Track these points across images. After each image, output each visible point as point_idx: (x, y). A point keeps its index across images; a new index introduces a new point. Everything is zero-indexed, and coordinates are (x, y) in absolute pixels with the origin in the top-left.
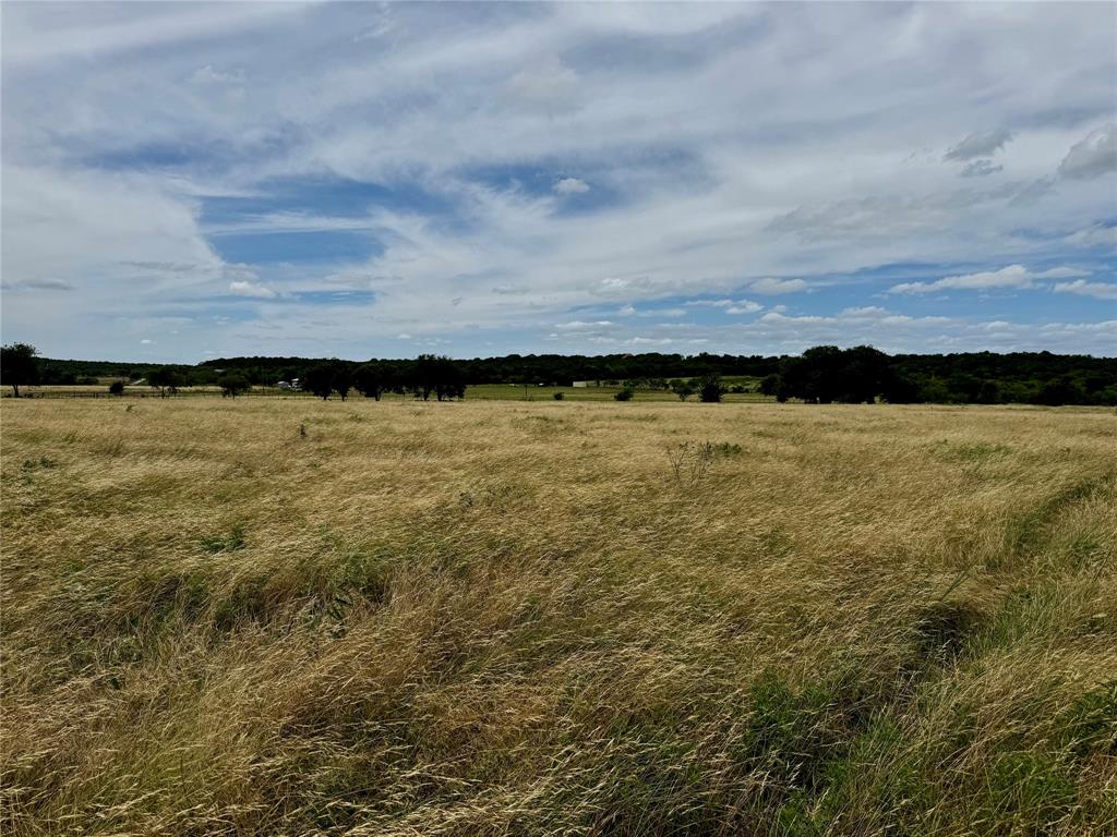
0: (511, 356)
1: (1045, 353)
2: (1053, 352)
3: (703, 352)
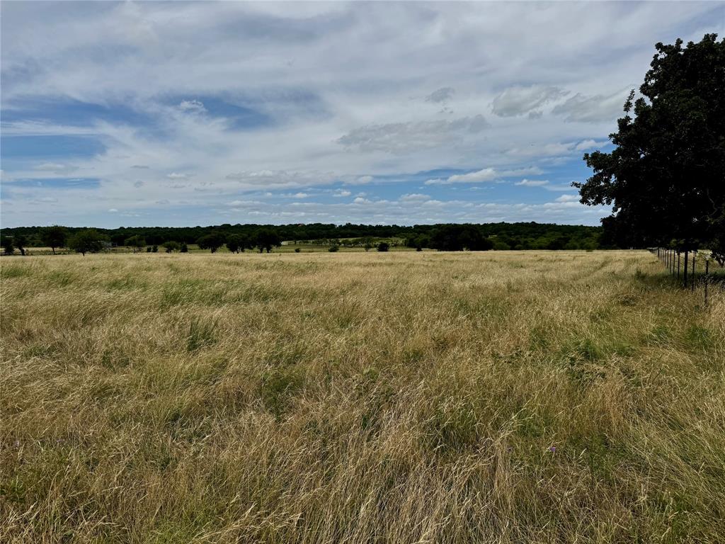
0: (224, 225)
1: (533, 222)
2: (537, 222)
3: (348, 222)
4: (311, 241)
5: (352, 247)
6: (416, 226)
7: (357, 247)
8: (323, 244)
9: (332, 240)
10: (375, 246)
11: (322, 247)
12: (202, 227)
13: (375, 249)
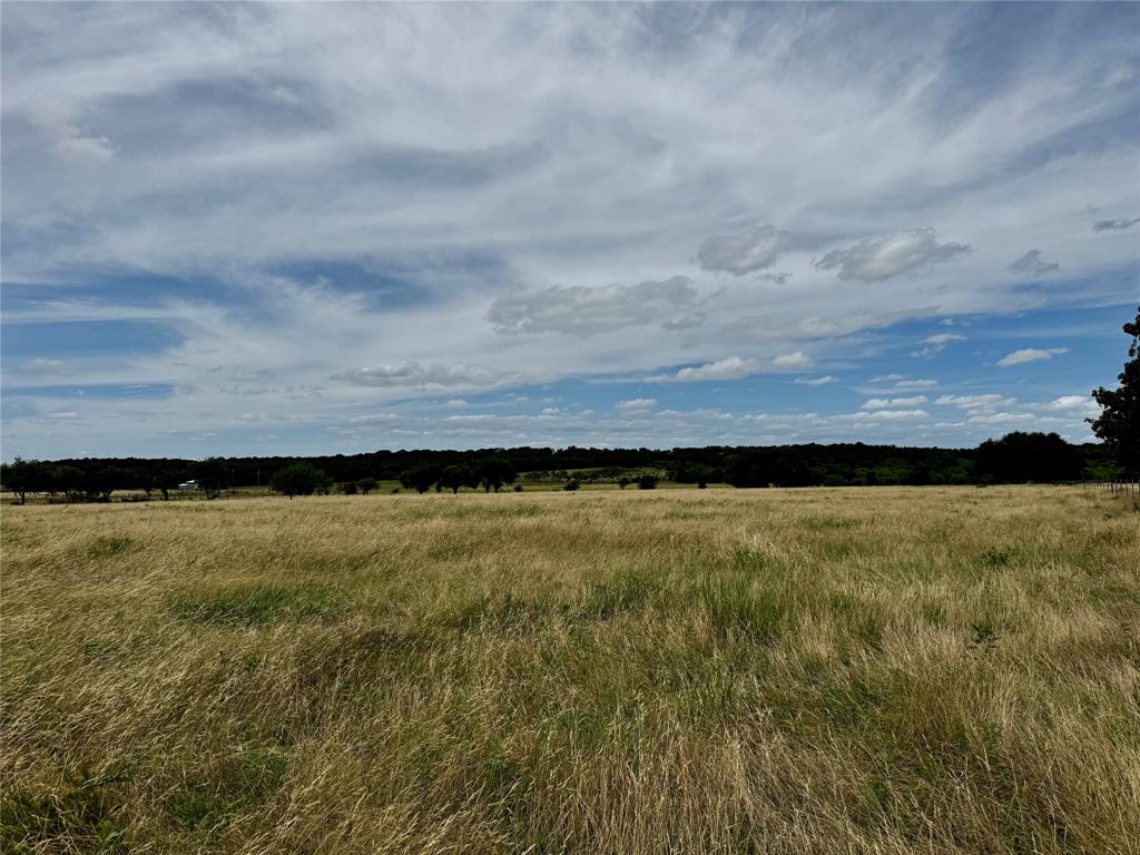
0: (380, 452)
2: (865, 443)
3: (571, 445)
4: (524, 474)
5: (589, 483)
6: (677, 450)
7: (596, 483)
8: (542, 479)
9: (557, 472)
10: (634, 481)
11: (540, 483)
12: (346, 455)
13: (635, 485)
